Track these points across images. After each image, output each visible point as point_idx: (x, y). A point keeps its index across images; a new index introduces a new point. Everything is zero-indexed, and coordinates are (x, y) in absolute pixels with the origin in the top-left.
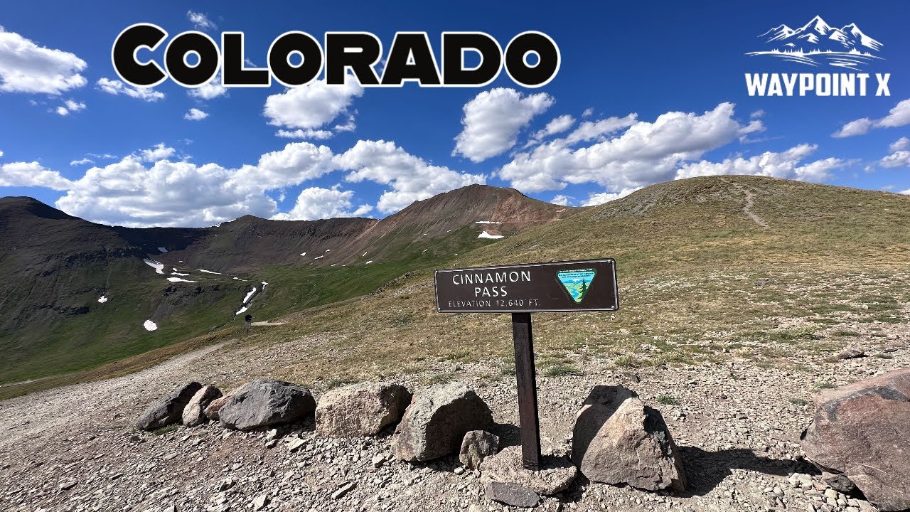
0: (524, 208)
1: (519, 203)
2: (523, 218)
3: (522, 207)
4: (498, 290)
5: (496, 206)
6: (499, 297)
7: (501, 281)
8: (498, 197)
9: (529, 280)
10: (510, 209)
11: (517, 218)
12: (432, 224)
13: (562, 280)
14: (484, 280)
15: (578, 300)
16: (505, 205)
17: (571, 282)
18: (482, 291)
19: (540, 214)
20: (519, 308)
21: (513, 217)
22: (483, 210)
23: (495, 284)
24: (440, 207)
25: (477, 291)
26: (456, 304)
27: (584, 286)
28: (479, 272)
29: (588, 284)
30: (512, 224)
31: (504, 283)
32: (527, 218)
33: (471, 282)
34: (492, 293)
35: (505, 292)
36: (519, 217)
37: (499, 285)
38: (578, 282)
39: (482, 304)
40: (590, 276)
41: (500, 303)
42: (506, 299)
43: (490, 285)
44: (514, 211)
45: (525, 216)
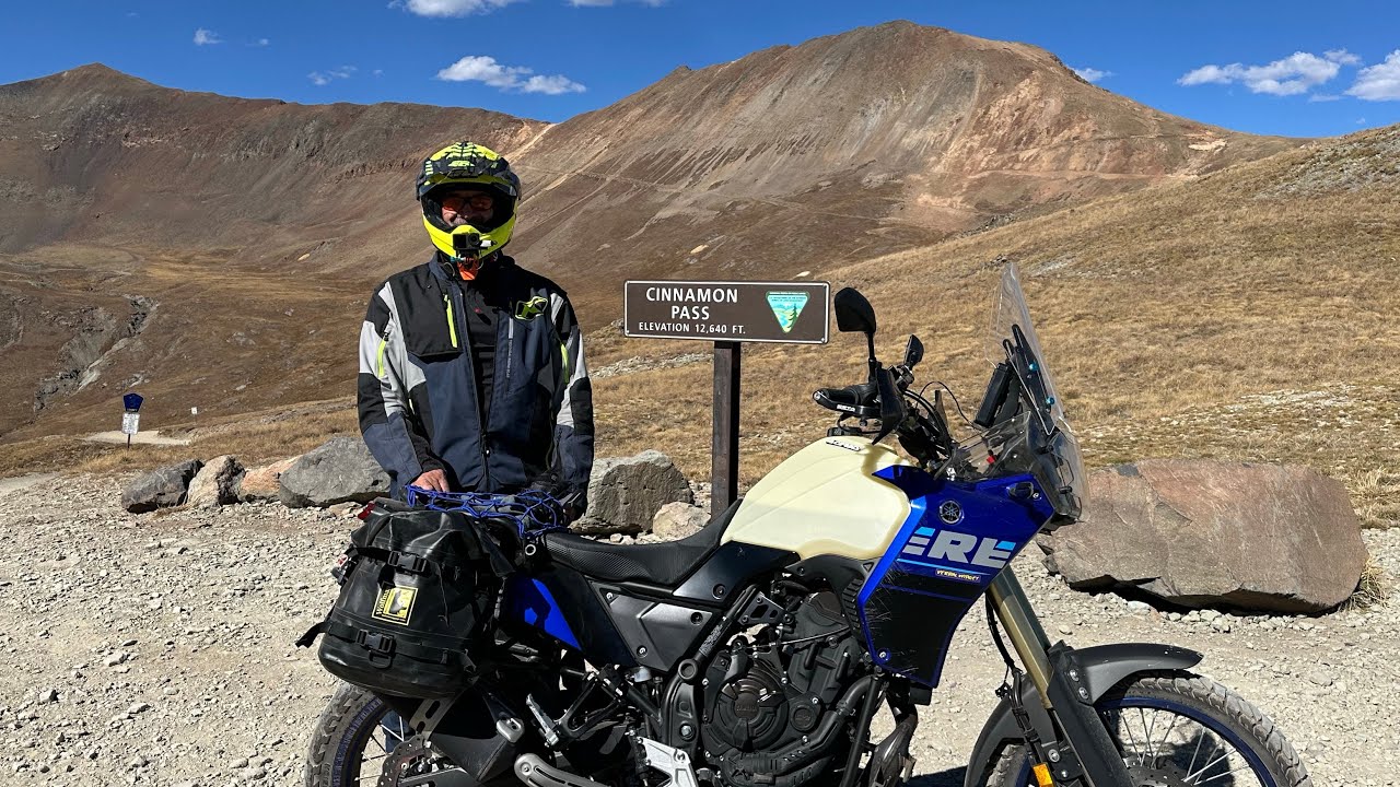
0: (1068, 124)
1: (1054, 105)
2: (1061, 162)
3: (1061, 124)
4: (699, 311)
5: (967, 108)
6: (700, 321)
7: (704, 300)
8: (980, 78)
9: (735, 300)
10: (1018, 123)
11: (1038, 162)
12: (731, 156)
13: (772, 304)
14: (684, 297)
15: (787, 329)
16: (1002, 109)
17: (780, 306)
18: (681, 309)
19: (1128, 151)
20: (721, 335)
21: (1024, 155)
22: (921, 122)
23: (696, 303)
24: (762, 101)
25: (675, 310)
26: (648, 327)
27: (795, 313)
28: (679, 287)
29: (799, 311)
30: (1015, 182)
31: (706, 303)
32: (1075, 162)
33: (669, 299)
34: (692, 315)
35: (707, 314)
36: (1046, 157)
37: (701, 304)
38: (789, 308)
39: (679, 327)
40: (801, 301)
41: (701, 328)
42: (708, 323)
43: (690, 304)
44: (1031, 136)
45: (1069, 154)
